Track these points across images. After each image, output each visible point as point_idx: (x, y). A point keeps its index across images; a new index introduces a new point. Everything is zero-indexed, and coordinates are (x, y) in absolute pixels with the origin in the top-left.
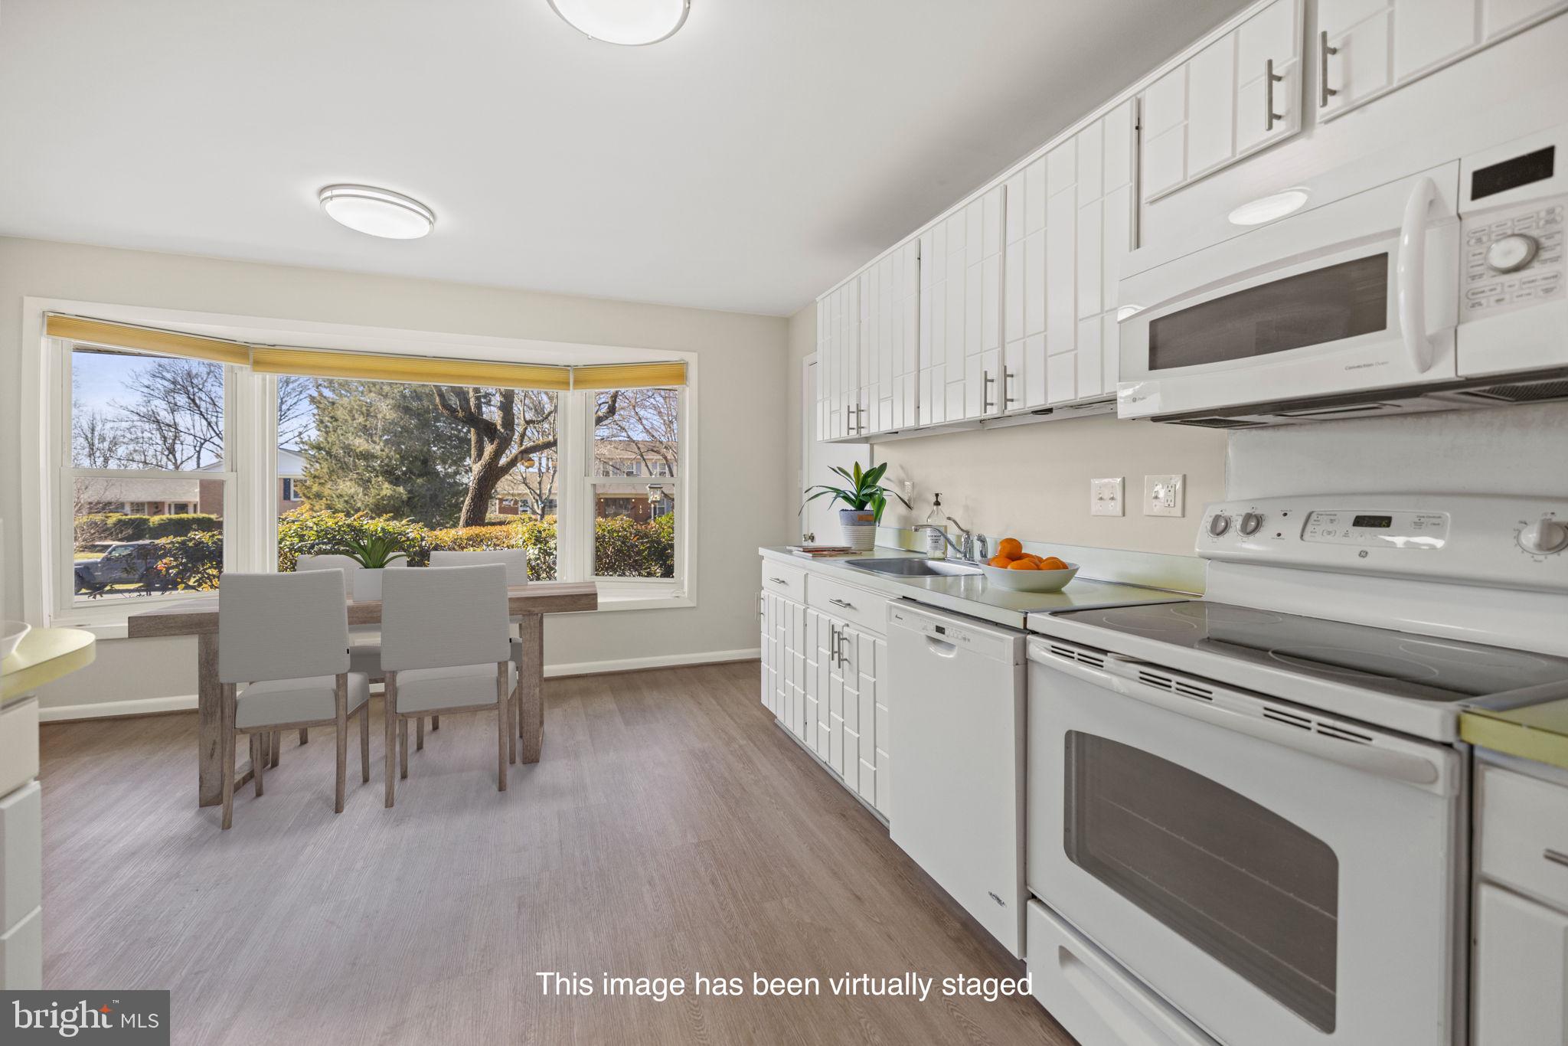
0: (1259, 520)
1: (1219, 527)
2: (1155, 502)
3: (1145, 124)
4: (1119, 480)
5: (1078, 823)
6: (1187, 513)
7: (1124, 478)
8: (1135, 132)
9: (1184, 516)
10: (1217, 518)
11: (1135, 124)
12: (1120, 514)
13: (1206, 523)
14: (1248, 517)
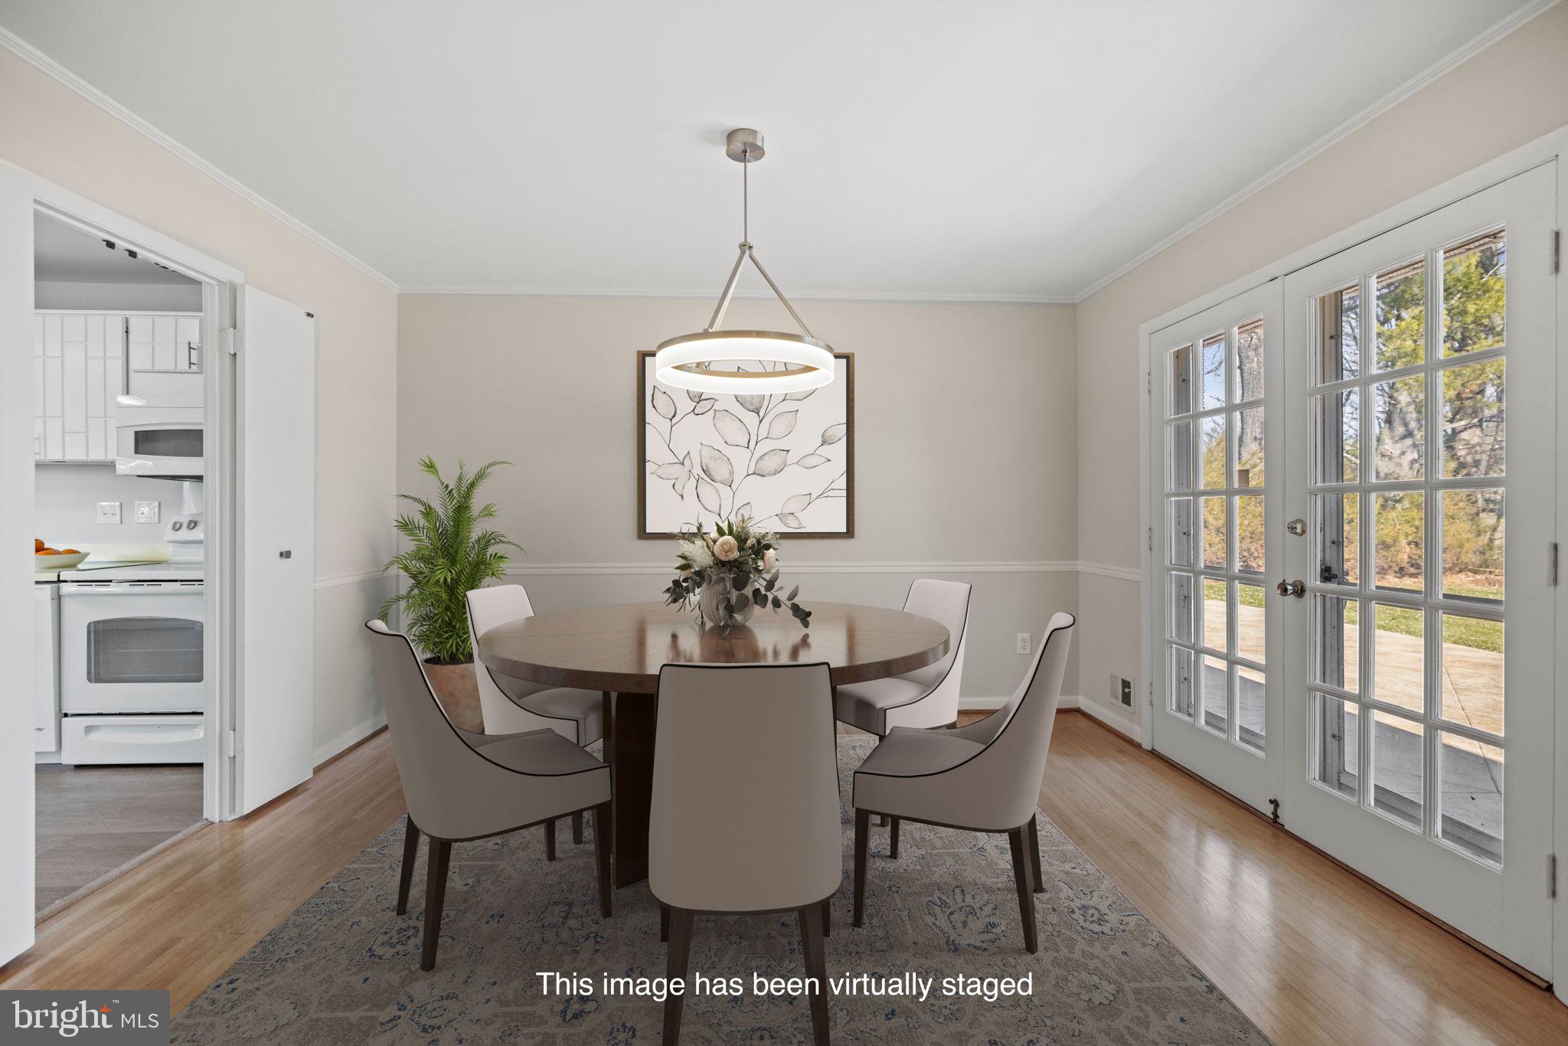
0: (196, 523)
1: (177, 527)
2: (142, 516)
3: (131, 330)
4: (118, 503)
5: (95, 663)
6: (161, 520)
7: (121, 504)
8: (125, 334)
9: (159, 522)
10: (176, 523)
11: (125, 329)
12: (119, 522)
13: (170, 525)
14: (191, 522)
